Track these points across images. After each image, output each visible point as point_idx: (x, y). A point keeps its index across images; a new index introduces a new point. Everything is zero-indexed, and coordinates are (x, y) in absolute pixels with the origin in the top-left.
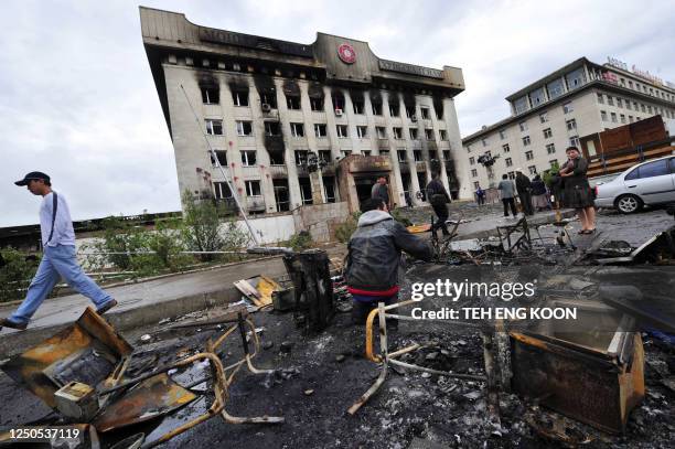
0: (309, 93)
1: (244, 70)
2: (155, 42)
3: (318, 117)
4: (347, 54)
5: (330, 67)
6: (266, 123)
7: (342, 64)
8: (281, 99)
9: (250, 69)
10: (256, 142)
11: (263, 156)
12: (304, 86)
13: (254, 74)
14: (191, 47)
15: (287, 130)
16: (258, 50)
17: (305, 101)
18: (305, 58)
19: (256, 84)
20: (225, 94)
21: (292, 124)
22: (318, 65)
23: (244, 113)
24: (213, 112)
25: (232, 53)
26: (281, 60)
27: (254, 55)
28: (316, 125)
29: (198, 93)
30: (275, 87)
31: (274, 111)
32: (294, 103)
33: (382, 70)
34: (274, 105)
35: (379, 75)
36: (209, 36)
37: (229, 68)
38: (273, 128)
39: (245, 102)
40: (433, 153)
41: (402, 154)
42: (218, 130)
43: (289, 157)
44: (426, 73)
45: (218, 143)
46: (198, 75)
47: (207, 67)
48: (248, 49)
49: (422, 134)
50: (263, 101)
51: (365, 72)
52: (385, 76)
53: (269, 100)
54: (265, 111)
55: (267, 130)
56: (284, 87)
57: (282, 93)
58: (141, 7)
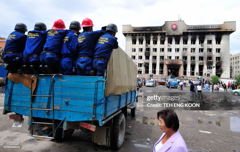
0: (160, 39)
1: (143, 35)
2: (124, 33)
3: (162, 46)
4: (174, 26)
5: (167, 31)
6: (146, 49)
7: (172, 30)
8: (152, 42)
9: (144, 35)
10: (143, 54)
11: (144, 57)
12: (159, 37)
13: (145, 36)
14: (131, 32)
15: (151, 50)
16: (146, 31)
17: (159, 42)
18: (159, 30)
19: (145, 38)
20: (138, 42)
21: (153, 49)
22: (163, 31)
23: (141, 46)
24: (134, 46)
25: (140, 32)
26: (152, 32)
27: (145, 32)
28: (161, 49)
29: (132, 42)
30: (150, 38)
31: (149, 45)
32: (155, 43)
33: (188, 30)
34: (149, 43)
35: (187, 31)
36: (135, 29)
37: (139, 35)
38: (148, 50)
39: (142, 43)
40: (210, 58)
41: (193, 58)
42: (135, 50)
43: (151, 58)
44: (210, 28)
45: (134, 54)
46: (132, 38)
47: (134, 36)
48: (144, 31)
49: (205, 50)
50: (146, 43)
51: (180, 31)
52: (189, 31)
53: (148, 42)
54: (147, 46)
55: (146, 50)
56: (153, 38)
57: (152, 40)
58: (123, 25)
